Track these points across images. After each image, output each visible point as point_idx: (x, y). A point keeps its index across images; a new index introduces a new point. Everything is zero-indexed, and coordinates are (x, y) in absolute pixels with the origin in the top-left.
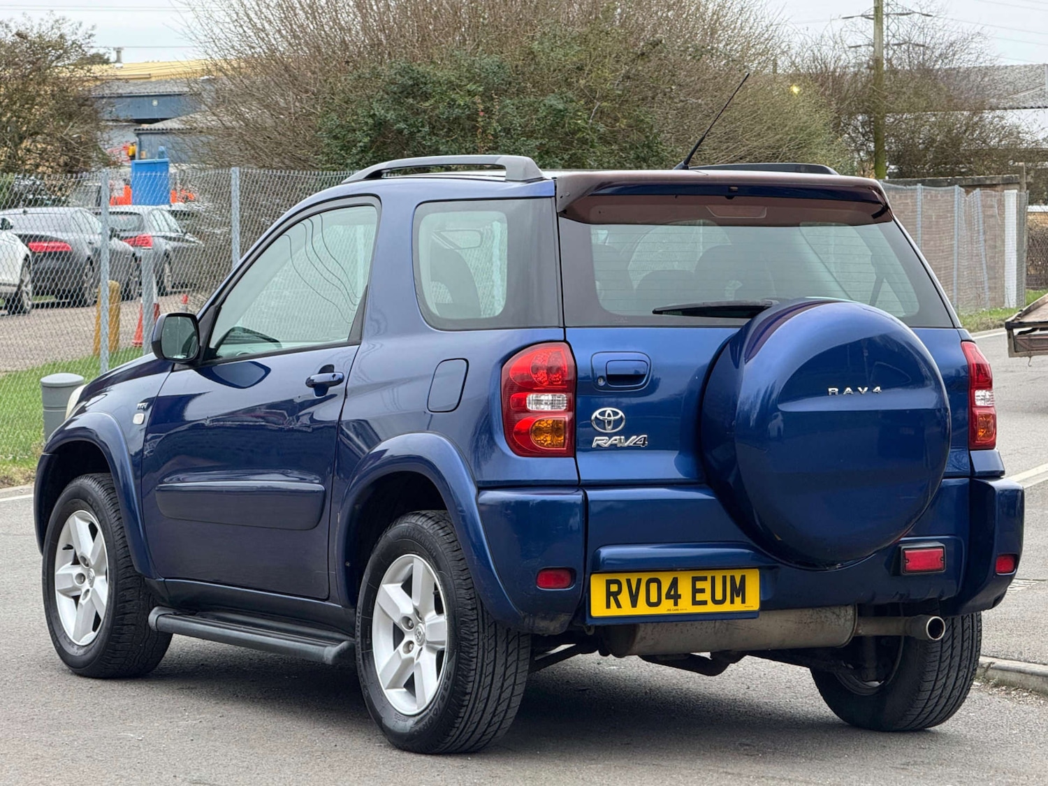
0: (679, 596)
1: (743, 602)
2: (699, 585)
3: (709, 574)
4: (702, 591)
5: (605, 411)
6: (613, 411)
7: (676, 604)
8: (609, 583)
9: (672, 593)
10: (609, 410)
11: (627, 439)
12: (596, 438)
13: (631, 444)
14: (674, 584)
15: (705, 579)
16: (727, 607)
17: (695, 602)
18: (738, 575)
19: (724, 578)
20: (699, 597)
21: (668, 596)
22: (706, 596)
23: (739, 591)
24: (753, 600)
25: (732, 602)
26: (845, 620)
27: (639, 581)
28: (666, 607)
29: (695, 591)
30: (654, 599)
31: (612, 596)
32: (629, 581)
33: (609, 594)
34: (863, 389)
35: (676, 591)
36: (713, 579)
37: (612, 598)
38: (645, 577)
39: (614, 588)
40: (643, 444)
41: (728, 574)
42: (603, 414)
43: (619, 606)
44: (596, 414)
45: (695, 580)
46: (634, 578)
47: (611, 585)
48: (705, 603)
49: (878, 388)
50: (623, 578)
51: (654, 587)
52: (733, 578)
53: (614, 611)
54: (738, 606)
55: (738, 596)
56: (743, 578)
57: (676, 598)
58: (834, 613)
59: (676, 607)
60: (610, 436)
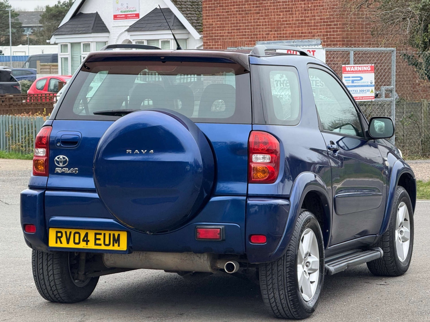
0: (89, 241)
1: (119, 246)
2: (98, 237)
3: (103, 232)
4: (99, 239)
5: (59, 157)
6: (63, 157)
7: (87, 244)
8: (57, 232)
9: (85, 239)
10: (61, 157)
11: (69, 170)
12: (56, 168)
13: (70, 172)
14: (86, 235)
15: (100, 234)
16: (111, 248)
17: (96, 244)
18: (116, 233)
19: (110, 234)
20: (98, 242)
21: (84, 241)
22: (101, 242)
23: (117, 240)
24: (123, 246)
25: (113, 245)
26: (204, 260)
27: (71, 233)
28: (82, 245)
29: (96, 239)
30: (77, 241)
31: (58, 238)
32: (66, 232)
33: (57, 237)
34: (144, 151)
35: (87, 238)
36: (105, 234)
37: (58, 239)
38: (73, 231)
39: (59, 235)
40: (76, 172)
41: (112, 233)
42: (58, 158)
43: (61, 243)
44: (56, 158)
45: (96, 234)
46: (68, 231)
47: (58, 233)
48: (100, 245)
49: (152, 151)
50: (63, 231)
51: (77, 236)
52: (114, 235)
53: (59, 245)
54: (116, 248)
55: (116, 243)
56: (119, 235)
57: (87, 241)
58: (198, 256)
59: (87, 246)
60: (62, 168)
